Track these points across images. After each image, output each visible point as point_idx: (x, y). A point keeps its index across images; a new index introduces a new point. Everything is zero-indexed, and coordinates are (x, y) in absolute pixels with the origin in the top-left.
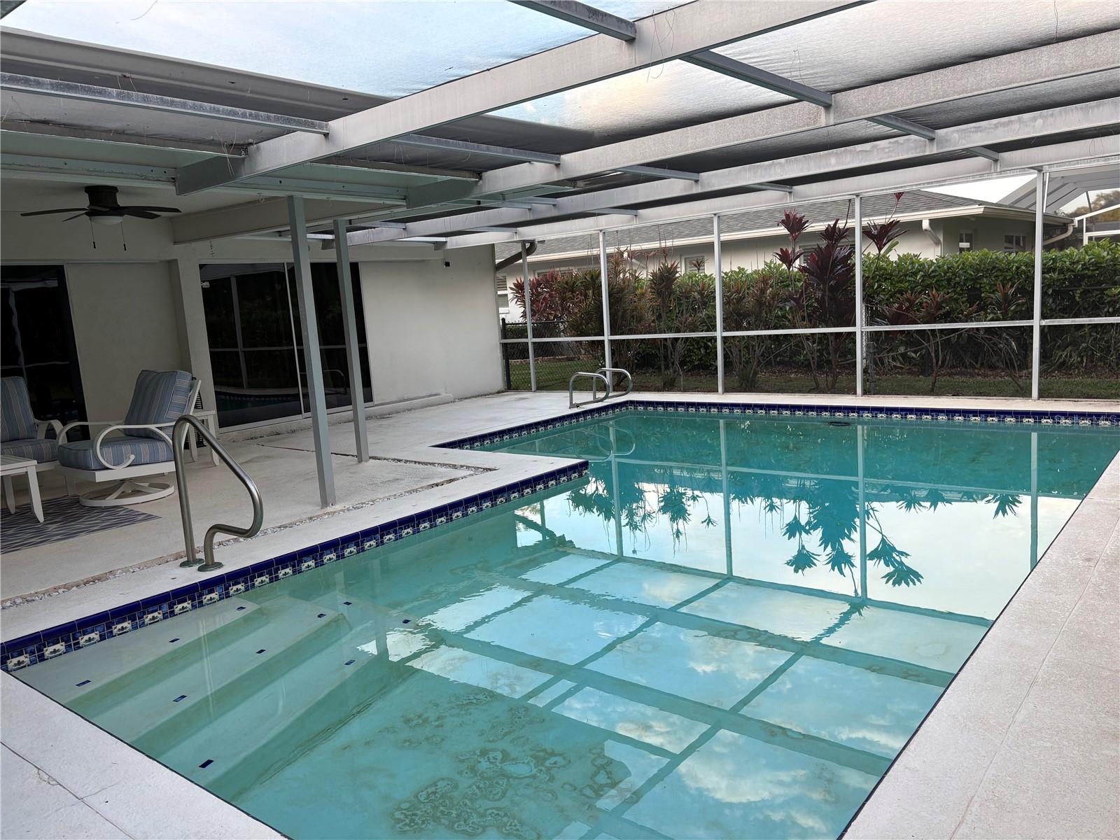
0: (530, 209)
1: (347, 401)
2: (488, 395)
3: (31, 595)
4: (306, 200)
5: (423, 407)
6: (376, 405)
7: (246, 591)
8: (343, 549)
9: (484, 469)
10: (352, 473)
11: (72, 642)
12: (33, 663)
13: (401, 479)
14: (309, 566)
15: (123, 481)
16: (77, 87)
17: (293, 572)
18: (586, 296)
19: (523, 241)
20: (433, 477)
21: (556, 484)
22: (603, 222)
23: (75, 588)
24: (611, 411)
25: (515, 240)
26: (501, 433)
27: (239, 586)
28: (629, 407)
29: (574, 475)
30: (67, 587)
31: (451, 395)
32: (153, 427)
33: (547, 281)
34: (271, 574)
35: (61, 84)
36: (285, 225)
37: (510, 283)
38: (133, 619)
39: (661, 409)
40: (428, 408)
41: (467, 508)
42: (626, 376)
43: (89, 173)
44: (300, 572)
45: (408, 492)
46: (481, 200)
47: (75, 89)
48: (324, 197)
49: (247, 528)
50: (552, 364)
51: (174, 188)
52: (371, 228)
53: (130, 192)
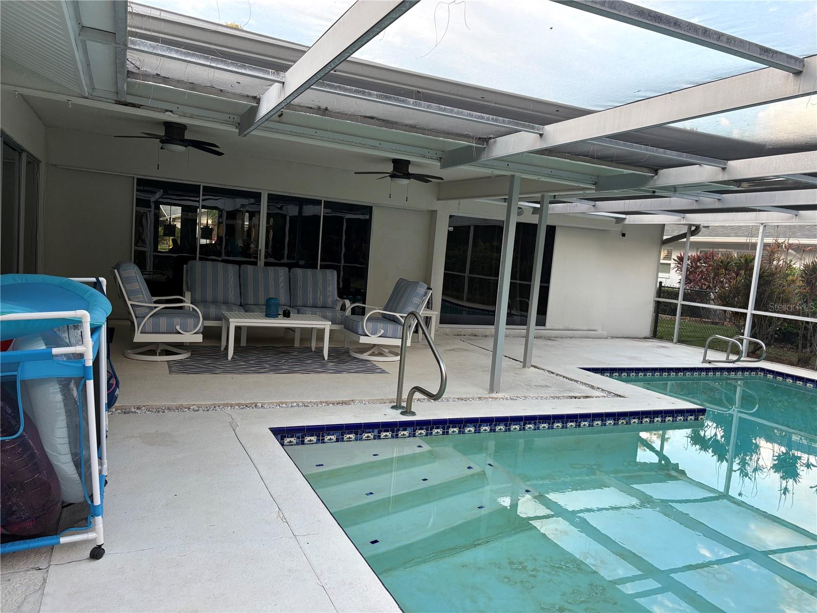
0: (697, 201)
1: (524, 322)
2: (636, 338)
3: (308, 402)
4: (522, 178)
5: (581, 337)
6: (547, 330)
7: (426, 436)
8: (495, 425)
9: (615, 394)
10: (517, 374)
11: (321, 438)
12: (297, 444)
13: (551, 387)
14: (470, 431)
15: (375, 345)
16: (391, 97)
17: (459, 432)
18: (737, 274)
19: (690, 224)
20: (574, 391)
21: (673, 421)
22: (763, 217)
23: (331, 405)
24: (741, 373)
25: (682, 223)
26: (638, 370)
27: (422, 431)
28: (759, 373)
29: (690, 417)
30: (328, 403)
31: (606, 333)
32: (398, 315)
33: (707, 258)
34: (444, 429)
35: (383, 95)
36: (506, 195)
37: (675, 256)
38: (356, 434)
39: (790, 381)
40: (586, 339)
41: (593, 420)
42: (761, 347)
43: (392, 151)
44: (464, 433)
45: (552, 397)
46: (656, 190)
47: (389, 98)
48: (535, 178)
49: (435, 394)
50: (697, 325)
51: (440, 164)
52: (570, 202)
53: (417, 165)
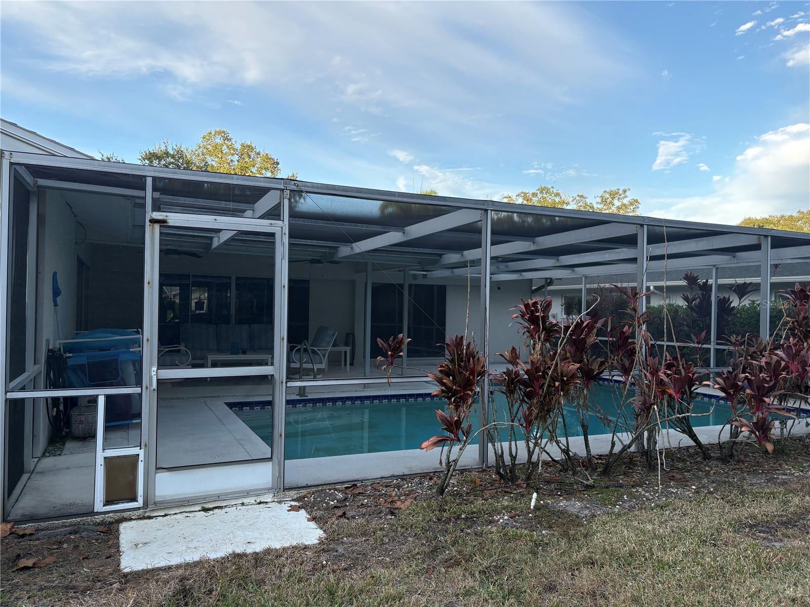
7: (313, 406)
8: (355, 401)
11: (251, 407)
12: (239, 408)
14: (339, 404)
17: (332, 404)
27: (310, 405)
32: (315, 349)
34: (324, 403)
44: (335, 404)
